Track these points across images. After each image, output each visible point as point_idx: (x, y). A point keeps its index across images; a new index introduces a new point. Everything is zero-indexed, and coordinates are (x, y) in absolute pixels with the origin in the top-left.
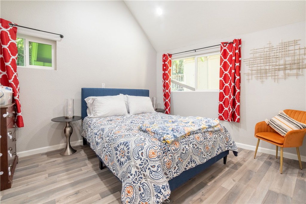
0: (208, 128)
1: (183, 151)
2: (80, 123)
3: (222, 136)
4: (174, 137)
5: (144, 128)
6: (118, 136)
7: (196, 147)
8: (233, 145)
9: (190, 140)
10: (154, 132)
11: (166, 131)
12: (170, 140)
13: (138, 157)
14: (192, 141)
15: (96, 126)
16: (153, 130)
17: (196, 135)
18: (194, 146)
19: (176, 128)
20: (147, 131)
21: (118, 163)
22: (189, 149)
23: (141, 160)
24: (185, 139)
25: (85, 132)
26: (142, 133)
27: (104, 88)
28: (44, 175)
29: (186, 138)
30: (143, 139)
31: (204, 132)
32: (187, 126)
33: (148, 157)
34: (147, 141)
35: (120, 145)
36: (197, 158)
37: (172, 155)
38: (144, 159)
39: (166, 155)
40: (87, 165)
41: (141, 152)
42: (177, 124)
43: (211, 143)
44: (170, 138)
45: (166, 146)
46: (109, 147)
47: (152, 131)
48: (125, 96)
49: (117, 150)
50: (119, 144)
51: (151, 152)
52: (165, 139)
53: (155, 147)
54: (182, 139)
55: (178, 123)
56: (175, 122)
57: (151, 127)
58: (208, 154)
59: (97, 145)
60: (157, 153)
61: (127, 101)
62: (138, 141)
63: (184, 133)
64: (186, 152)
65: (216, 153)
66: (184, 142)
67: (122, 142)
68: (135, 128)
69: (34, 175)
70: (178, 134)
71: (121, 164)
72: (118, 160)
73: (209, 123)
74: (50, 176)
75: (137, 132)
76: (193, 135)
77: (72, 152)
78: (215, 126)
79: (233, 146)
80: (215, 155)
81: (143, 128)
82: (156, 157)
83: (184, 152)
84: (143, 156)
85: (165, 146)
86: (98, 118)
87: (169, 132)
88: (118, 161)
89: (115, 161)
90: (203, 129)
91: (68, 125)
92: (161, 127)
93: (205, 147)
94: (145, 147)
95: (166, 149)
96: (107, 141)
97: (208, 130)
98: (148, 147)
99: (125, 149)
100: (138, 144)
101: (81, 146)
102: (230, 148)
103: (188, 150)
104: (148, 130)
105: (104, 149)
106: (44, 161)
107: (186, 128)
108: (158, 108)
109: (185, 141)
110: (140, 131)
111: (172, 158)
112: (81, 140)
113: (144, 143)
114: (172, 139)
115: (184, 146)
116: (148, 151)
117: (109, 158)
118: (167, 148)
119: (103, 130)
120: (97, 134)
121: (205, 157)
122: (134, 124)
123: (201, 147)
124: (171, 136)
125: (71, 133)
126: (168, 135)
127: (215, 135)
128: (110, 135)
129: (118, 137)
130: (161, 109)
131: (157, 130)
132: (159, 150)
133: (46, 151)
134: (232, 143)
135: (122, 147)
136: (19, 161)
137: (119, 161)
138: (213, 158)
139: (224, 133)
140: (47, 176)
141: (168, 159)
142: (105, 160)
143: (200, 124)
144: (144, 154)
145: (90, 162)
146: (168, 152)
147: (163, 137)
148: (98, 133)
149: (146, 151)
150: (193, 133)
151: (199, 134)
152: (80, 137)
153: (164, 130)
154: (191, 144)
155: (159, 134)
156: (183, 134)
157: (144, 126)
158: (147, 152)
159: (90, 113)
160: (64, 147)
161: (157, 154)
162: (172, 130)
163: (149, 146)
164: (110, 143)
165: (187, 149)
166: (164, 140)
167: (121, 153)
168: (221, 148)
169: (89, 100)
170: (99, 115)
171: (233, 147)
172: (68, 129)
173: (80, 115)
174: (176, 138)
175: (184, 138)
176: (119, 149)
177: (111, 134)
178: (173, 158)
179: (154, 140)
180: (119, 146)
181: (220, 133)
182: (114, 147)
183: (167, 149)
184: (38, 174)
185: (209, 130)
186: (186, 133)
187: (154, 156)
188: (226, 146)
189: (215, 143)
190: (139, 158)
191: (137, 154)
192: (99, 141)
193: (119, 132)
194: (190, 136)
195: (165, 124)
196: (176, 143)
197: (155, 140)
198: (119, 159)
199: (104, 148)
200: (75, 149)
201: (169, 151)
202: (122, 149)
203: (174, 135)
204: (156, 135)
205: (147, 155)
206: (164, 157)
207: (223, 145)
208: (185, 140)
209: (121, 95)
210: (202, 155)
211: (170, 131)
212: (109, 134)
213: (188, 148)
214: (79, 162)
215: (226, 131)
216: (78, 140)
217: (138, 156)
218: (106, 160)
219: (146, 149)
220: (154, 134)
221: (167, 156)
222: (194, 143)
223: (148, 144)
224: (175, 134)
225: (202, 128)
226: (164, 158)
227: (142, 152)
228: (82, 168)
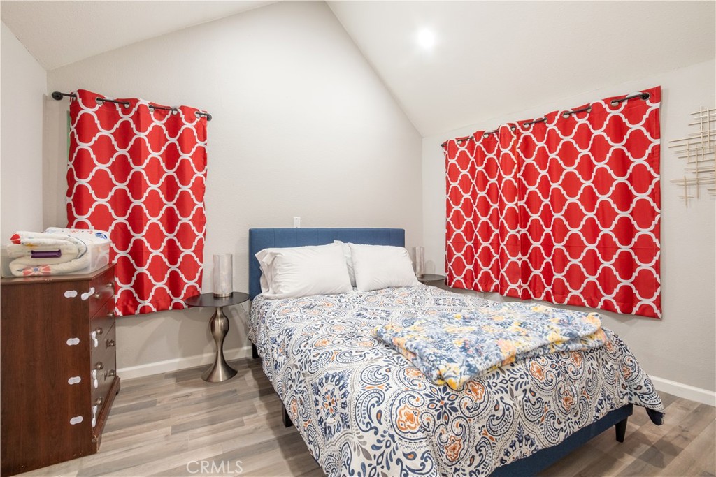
0: (569, 342)
1: (496, 410)
2: (247, 310)
3: (610, 364)
4: (469, 370)
5: (387, 337)
6: (323, 354)
7: (533, 399)
8: (644, 389)
9: (515, 379)
10: (412, 350)
11: (447, 350)
12: (458, 380)
13: (368, 423)
14: (521, 380)
15: (276, 321)
16: (411, 346)
17: (533, 361)
18: (528, 394)
19: (473, 342)
20: (395, 346)
21: (320, 427)
22: (514, 405)
23: (376, 433)
24: (501, 374)
25: (254, 331)
26: (382, 348)
27: (299, 227)
28: (164, 429)
29: (503, 372)
30: (383, 371)
31: (558, 354)
32: (505, 335)
33: (395, 426)
34: (395, 377)
35: (324, 379)
36: (539, 430)
37: (463, 423)
38: (385, 432)
39: (447, 424)
40: (256, 412)
41: (377, 409)
42: (476, 328)
43: (578, 386)
44: (459, 374)
45: (447, 397)
46: (301, 379)
47: (409, 348)
48: (347, 245)
49: (317, 394)
50: (322, 376)
51: (403, 412)
52: (442, 374)
53: (414, 397)
54: (494, 375)
55: (478, 322)
56: (471, 319)
57: (405, 334)
58: (569, 419)
59: (276, 368)
60: (419, 418)
61: (351, 258)
62: (371, 376)
63: (498, 359)
64: (504, 413)
65: (595, 413)
66: (499, 385)
67: (331, 372)
68: (365, 331)
69: (145, 425)
70: (480, 361)
71: (328, 432)
72: (319, 419)
73: (570, 327)
74: (176, 433)
75: (369, 344)
76: (525, 363)
77: (227, 376)
78: (590, 336)
79: (645, 394)
80: (591, 420)
81: (384, 335)
82: (418, 428)
83: (499, 414)
84: (381, 423)
85: (443, 396)
86: (282, 300)
87: (454, 355)
88: (319, 421)
89: (314, 420)
90: (553, 344)
91: (219, 313)
92: (432, 337)
93: (562, 397)
94: (388, 394)
95: (446, 404)
96: (298, 364)
97: (569, 347)
98: (396, 397)
99: (338, 393)
100: (368, 386)
101: (247, 360)
102: (635, 399)
103: (511, 409)
104: (399, 344)
105: (290, 382)
106: (169, 392)
107: (503, 344)
108: (429, 272)
109: (501, 382)
110: (377, 342)
111: (465, 432)
112: (248, 345)
113: (385, 385)
114: (463, 376)
115: (497, 397)
116: (394, 409)
117: (301, 410)
118: (450, 402)
119: (289, 333)
120: (276, 341)
121: (562, 425)
122: (365, 320)
123: (550, 399)
124: (461, 367)
125: (225, 332)
126: (452, 365)
127: (589, 363)
128: (304, 349)
129: (323, 357)
130: (434, 275)
131: (420, 347)
132: (425, 408)
133: (174, 369)
134: (642, 384)
135: (330, 386)
136: (122, 387)
137: (323, 424)
138: (586, 427)
139: (617, 355)
140: (170, 430)
141: (450, 433)
142: (292, 412)
143: (545, 331)
144: (383, 417)
145: (262, 403)
146: (451, 414)
147: (438, 368)
148: (279, 340)
149: (389, 407)
150: (524, 356)
151: (543, 361)
152: (246, 341)
153: (441, 348)
154: (520, 390)
155: (425, 359)
156: (495, 360)
157: (388, 331)
158: (393, 412)
159: (267, 286)
160: (213, 361)
161: (420, 421)
162: (464, 349)
163: (399, 394)
164: (304, 371)
165: (506, 404)
166: (440, 377)
167: (327, 403)
168: (609, 399)
169: (264, 256)
170: (285, 292)
171: (645, 396)
172: (219, 323)
173: (245, 289)
174: (476, 373)
175: (498, 373)
176: (323, 391)
177: (307, 347)
178: (467, 431)
179: (412, 374)
180: (322, 382)
181: (603, 354)
182: (311, 382)
183: (448, 406)
184: (153, 423)
185: (572, 347)
186: (503, 359)
187: (413, 425)
188: (625, 392)
189: (590, 384)
190: (371, 428)
191: (366, 415)
192: (281, 359)
193: (325, 342)
194: (517, 367)
195: (444, 325)
196: (476, 387)
197: (414, 374)
198: (321, 418)
199: (290, 379)
200: (233, 367)
201: (455, 410)
202: (329, 393)
203: (469, 366)
204: (419, 360)
205: (394, 420)
206: (441, 428)
207: (614, 390)
208: (501, 378)
209: (337, 245)
210: (552, 421)
211: (459, 350)
212: (302, 346)
213: (511, 403)
214: (239, 401)
215: (622, 348)
216: (241, 346)
217: (367, 420)
218: (295, 411)
219: (390, 402)
220: (413, 357)
221: (448, 427)
222: (527, 387)
223: (395, 388)
224: (471, 363)
225: (550, 341)
226: (439, 431)
227: (380, 412)
228: (244, 418)
